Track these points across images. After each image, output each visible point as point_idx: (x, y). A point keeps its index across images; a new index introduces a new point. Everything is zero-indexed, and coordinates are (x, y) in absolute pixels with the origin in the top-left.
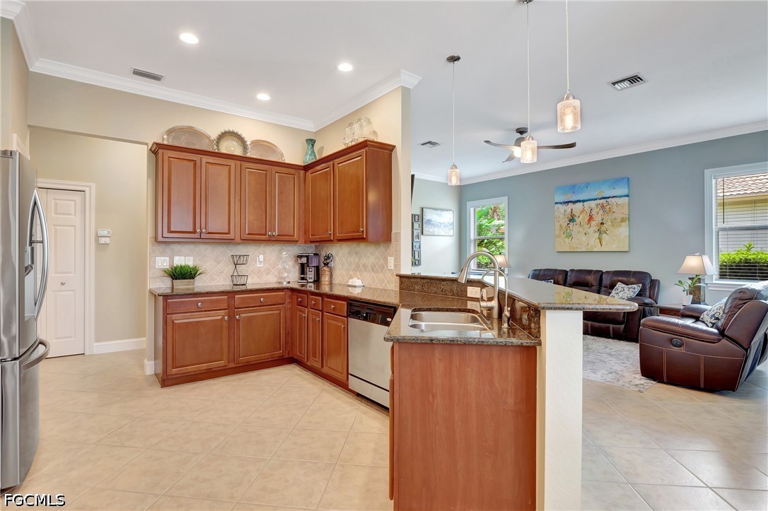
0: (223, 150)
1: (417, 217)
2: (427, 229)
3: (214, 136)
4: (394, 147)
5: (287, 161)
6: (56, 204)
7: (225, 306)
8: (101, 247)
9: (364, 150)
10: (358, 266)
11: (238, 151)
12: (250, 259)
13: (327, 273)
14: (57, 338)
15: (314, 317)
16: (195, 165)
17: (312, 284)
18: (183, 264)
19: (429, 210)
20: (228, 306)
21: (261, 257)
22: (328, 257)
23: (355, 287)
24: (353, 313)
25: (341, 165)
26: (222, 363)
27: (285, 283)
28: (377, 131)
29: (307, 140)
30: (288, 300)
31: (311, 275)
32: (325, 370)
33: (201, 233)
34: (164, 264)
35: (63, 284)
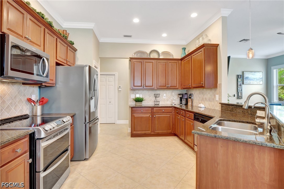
0: (152, 57)
1: (240, 76)
2: (246, 81)
3: (148, 52)
4: (218, 45)
5: (175, 58)
6: (108, 79)
7: (150, 112)
8: (119, 91)
9: (203, 49)
10: (203, 99)
11: (156, 57)
12: (160, 95)
13: (190, 101)
14: (109, 118)
15: (182, 119)
16: (142, 63)
17: (184, 106)
18: (139, 97)
19: (247, 72)
20: (151, 112)
21: (165, 95)
22: (191, 95)
23: (201, 107)
24: (196, 119)
25: (194, 56)
26: (149, 132)
27: (173, 105)
28: (211, 39)
29: (182, 48)
30: (173, 111)
31: (184, 102)
32: (186, 141)
33: (143, 86)
34: (133, 96)
35: (110, 102)
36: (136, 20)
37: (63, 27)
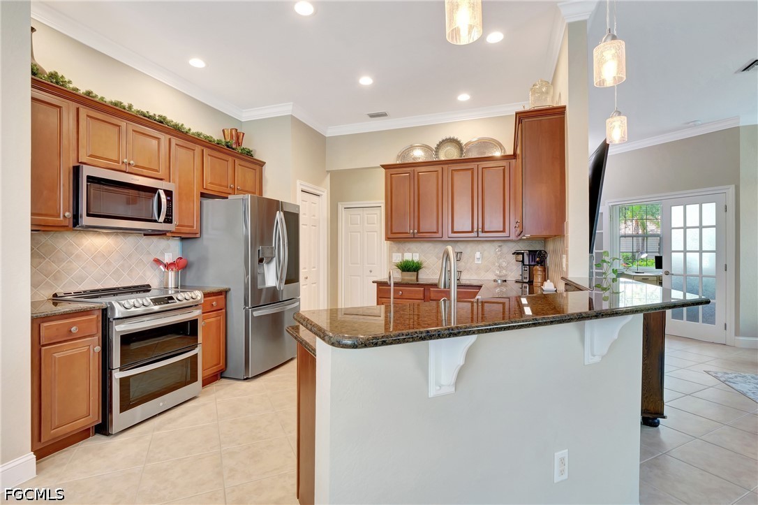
4: (565, 107)
6: (368, 217)
7: (421, 297)
11: (455, 155)
12: (466, 256)
13: (539, 273)
16: (410, 176)
18: (410, 259)
20: (424, 296)
21: (478, 255)
22: (540, 255)
31: (526, 275)
33: (414, 233)
34: (398, 258)
35: (371, 272)
36: (366, 81)
37: (243, 121)
